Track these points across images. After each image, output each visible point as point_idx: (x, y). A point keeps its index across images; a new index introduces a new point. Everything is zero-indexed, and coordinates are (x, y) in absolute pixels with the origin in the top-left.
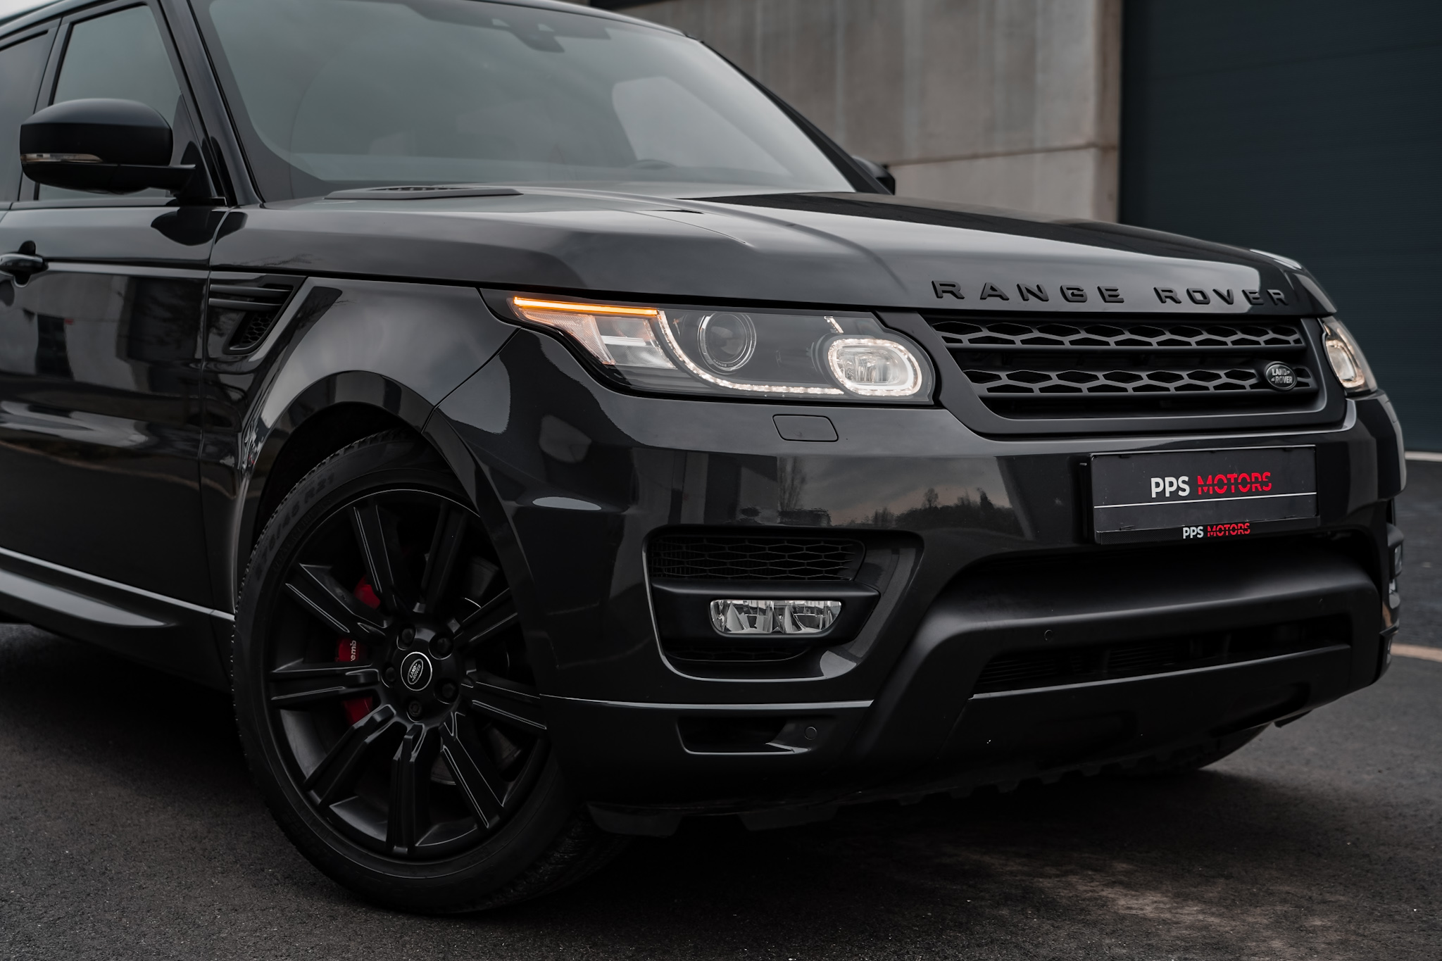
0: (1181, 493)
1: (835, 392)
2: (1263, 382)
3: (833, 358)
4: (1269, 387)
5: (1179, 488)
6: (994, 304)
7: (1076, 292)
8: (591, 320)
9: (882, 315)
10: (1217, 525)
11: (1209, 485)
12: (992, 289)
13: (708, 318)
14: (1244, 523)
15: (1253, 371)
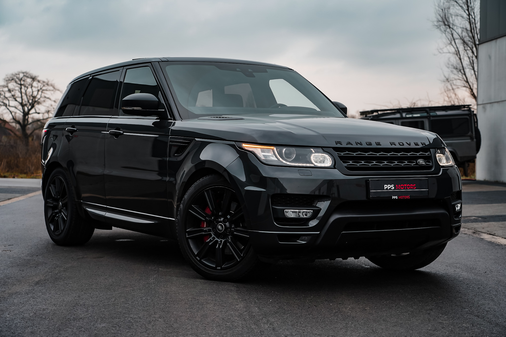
0: (392, 188)
1: (313, 165)
2: (417, 164)
3: (312, 158)
4: (419, 165)
5: (391, 187)
6: (349, 146)
7: (369, 143)
8: (260, 149)
9: (323, 148)
10: (401, 196)
11: (399, 187)
12: (349, 142)
13: (285, 149)
14: (408, 196)
15: (415, 161)
